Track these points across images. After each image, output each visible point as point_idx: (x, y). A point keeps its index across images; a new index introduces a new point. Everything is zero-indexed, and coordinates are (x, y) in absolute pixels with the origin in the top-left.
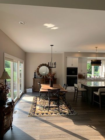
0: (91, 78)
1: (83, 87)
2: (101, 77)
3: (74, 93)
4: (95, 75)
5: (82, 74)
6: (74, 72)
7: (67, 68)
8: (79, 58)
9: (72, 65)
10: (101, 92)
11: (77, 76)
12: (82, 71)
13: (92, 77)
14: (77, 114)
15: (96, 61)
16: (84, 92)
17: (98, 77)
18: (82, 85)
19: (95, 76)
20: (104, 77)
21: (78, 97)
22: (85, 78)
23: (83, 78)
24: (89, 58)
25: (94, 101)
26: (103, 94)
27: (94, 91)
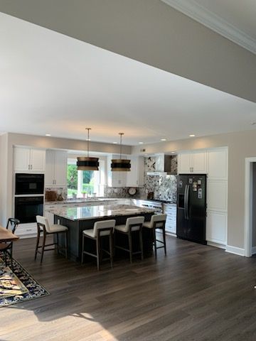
0: (76, 199)
1: (59, 221)
2: (97, 196)
3: (36, 240)
4: (85, 191)
5: (55, 190)
6: (35, 184)
7: (18, 175)
8: (47, 150)
9: (30, 167)
10: (99, 230)
11: (44, 195)
12: (54, 182)
13: (78, 197)
14: (45, 292)
15: (88, 160)
16: (60, 235)
17: (91, 196)
18: (56, 217)
19: (84, 194)
20: (103, 196)
21: (46, 248)
22: (62, 199)
23: (59, 200)
24: (70, 151)
25: (85, 252)
26: (103, 233)
27: (85, 229)
